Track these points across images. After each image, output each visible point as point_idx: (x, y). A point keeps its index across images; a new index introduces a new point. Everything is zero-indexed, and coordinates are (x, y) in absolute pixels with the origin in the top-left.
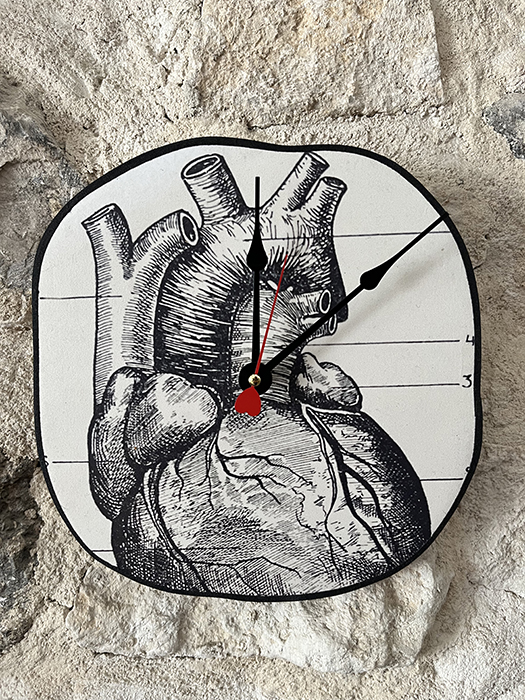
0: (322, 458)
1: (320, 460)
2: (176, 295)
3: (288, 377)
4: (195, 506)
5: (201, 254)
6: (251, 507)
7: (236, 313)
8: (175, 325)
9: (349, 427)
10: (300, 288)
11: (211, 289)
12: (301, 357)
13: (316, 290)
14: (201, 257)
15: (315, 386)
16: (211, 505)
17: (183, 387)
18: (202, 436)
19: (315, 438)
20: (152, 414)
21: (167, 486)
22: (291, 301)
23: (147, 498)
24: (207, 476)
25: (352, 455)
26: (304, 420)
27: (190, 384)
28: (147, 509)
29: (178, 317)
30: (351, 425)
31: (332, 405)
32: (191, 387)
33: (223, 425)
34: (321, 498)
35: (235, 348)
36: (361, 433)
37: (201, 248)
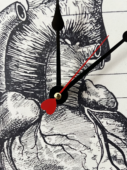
0: (96, 136)
1: (94, 137)
2: (15, 49)
3: (77, 93)
4: (30, 159)
5: (28, 25)
6: (58, 160)
7: (48, 58)
8: (16, 65)
9: (111, 119)
10: (84, 43)
11: (34, 45)
12: (84, 82)
13: (92, 44)
14: (28, 27)
15: (92, 98)
16: (38, 158)
17: (21, 99)
18: (32, 124)
19: (92, 126)
20: (6, 113)
21: (16, 149)
22: (79, 50)
23: (6, 154)
24: (36, 144)
25: (112, 134)
26: (86, 116)
27: (24, 97)
28: (7, 159)
29: (17, 61)
30: (112, 118)
31: (101, 108)
32: (25, 99)
33: (43, 119)
34: (95, 156)
35: (48, 78)
36: (117, 123)
37: (28, 22)
